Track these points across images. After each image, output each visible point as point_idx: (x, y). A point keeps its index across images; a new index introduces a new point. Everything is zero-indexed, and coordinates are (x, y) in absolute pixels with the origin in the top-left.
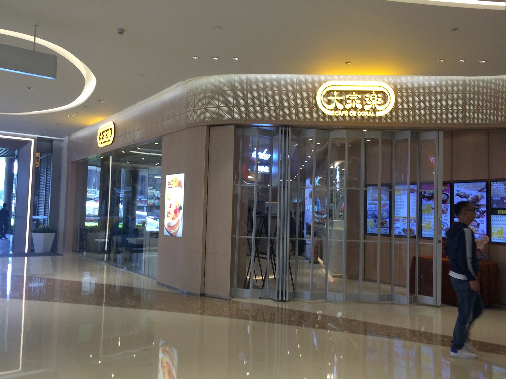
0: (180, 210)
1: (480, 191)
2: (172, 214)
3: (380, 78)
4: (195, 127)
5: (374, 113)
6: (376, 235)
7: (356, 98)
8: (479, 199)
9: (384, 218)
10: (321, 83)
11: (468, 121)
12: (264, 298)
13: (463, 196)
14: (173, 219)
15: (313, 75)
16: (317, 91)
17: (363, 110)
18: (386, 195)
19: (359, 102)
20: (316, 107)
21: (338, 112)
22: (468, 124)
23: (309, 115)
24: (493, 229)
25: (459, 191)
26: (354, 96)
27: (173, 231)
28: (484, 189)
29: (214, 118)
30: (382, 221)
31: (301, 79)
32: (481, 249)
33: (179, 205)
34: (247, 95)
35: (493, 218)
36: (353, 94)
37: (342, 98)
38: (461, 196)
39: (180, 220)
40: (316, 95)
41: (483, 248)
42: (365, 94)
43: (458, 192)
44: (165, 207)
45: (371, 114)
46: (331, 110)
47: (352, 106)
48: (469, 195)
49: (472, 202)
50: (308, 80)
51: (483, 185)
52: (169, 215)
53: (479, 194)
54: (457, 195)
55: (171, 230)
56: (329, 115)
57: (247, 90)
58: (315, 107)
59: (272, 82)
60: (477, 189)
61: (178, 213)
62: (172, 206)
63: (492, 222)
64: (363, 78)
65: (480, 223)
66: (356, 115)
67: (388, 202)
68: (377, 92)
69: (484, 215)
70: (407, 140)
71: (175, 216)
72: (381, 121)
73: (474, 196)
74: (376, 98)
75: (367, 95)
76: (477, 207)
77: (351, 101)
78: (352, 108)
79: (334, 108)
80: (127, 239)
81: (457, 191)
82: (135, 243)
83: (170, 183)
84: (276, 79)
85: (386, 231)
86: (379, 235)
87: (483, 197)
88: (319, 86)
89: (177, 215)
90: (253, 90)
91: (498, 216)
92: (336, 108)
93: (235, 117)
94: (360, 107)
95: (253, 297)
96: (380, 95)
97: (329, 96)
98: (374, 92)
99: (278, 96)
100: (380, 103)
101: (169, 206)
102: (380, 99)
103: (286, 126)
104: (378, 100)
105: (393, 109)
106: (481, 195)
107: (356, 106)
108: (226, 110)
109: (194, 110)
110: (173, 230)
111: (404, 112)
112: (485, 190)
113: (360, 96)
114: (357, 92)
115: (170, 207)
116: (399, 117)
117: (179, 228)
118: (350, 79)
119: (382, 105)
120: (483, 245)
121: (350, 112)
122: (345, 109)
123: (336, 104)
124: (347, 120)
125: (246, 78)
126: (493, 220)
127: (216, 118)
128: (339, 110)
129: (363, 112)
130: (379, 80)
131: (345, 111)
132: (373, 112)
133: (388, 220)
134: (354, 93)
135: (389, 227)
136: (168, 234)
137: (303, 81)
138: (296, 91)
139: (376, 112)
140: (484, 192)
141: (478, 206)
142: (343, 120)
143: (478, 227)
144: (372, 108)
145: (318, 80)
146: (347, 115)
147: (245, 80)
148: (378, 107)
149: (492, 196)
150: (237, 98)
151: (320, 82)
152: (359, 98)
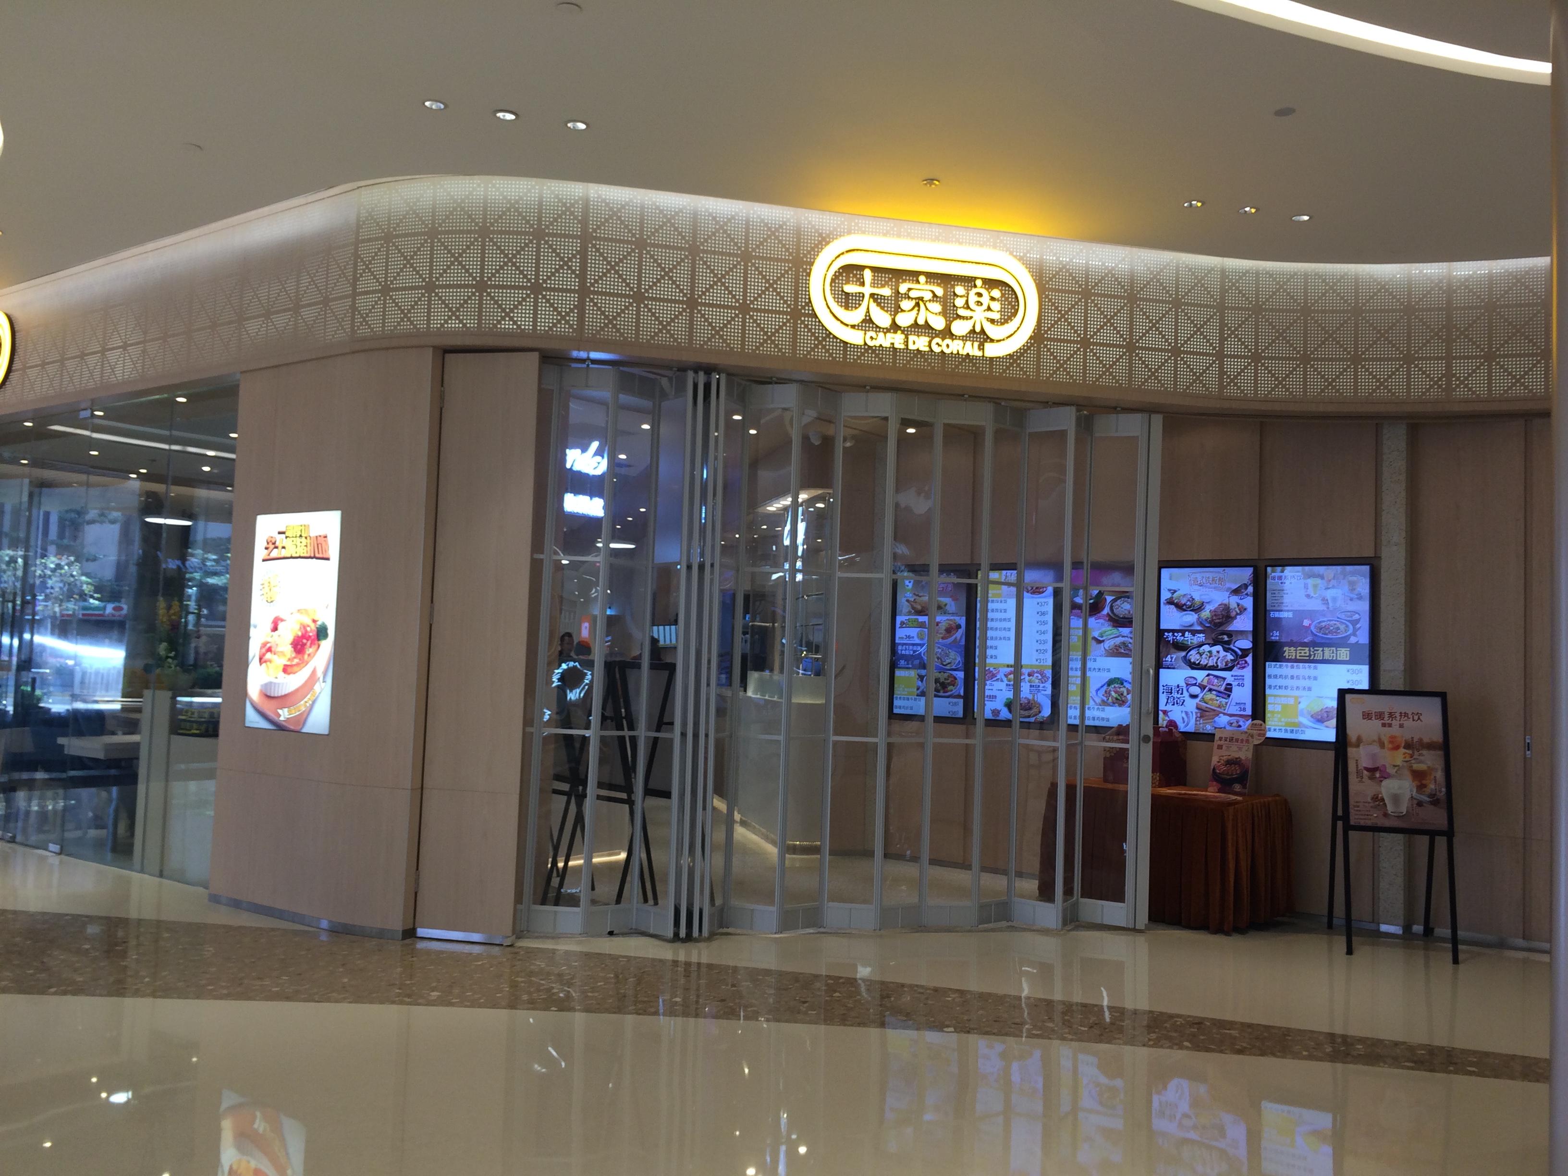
0: (319, 640)
1: (1236, 592)
2: (283, 653)
3: (996, 238)
4: (387, 349)
5: (981, 347)
6: (921, 718)
7: (928, 296)
8: (1233, 614)
9: (948, 667)
10: (823, 241)
11: (1231, 391)
12: (624, 934)
13: (1185, 604)
14: (289, 670)
15: (800, 210)
16: (812, 264)
17: (947, 333)
18: (955, 599)
19: (937, 307)
20: (808, 315)
21: (873, 334)
22: (1230, 399)
23: (784, 338)
24: (1269, 700)
25: (1175, 591)
26: (923, 289)
27: (284, 714)
28: (1246, 586)
29: (465, 325)
30: (942, 676)
31: (762, 221)
32: (1243, 758)
33: (314, 621)
34: (583, 254)
35: (1271, 669)
36: (918, 282)
37: (886, 292)
38: (1180, 607)
39: (320, 674)
40: (809, 275)
41: (1250, 755)
42: (953, 286)
43: (1173, 593)
44: (252, 630)
45: (971, 349)
46: (853, 327)
47: (916, 321)
48: (1203, 604)
49: (1210, 623)
50: (785, 223)
51: (1245, 575)
52: (268, 656)
53: (1233, 602)
54: (1170, 602)
55: (280, 711)
56: (846, 343)
57: (586, 238)
58: (805, 315)
59: (669, 220)
60: (1228, 585)
61: (310, 650)
62: (281, 626)
63: (1268, 682)
64: (947, 233)
65: (1234, 684)
66: (927, 349)
67: (962, 621)
68: (990, 283)
69: (1246, 662)
70: (1063, 434)
71: (296, 661)
72: (997, 371)
73: (1216, 605)
74: (985, 300)
75: (960, 290)
76: (1226, 638)
77: (913, 303)
78: (916, 325)
79: (864, 321)
80: (61, 741)
81: (1169, 590)
82: (101, 756)
83: (272, 544)
84: (681, 211)
85: (955, 707)
86: (930, 720)
87: (1242, 610)
88: (816, 246)
89: (306, 657)
90: (605, 239)
91: (1284, 664)
92: (868, 323)
93: (542, 326)
94: (938, 323)
95: (589, 932)
96: (996, 293)
97: (848, 282)
98: (979, 283)
99: (686, 265)
100: (996, 316)
101: (270, 626)
102: (996, 306)
103: (709, 370)
104: (989, 309)
105: (1031, 338)
106: (1238, 605)
107: (926, 322)
108: (509, 298)
109: (385, 290)
110: (286, 710)
111: (1063, 351)
112: (1250, 589)
113: (940, 292)
114: (932, 277)
115: (275, 629)
116: (1048, 365)
117: (314, 702)
118: (909, 235)
119: (1002, 324)
120: (1251, 747)
121: (912, 338)
122: (895, 327)
123: (868, 309)
124: (901, 361)
125: (580, 198)
126: (1270, 676)
127: (471, 323)
128: (878, 328)
129: (948, 341)
130: (995, 247)
131: (895, 332)
132: (976, 344)
133: (960, 675)
134: (922, 279)
135: (962, 694)
136: (264, 724)
137: (766, 225)
138: (746, 257)
139: (986, 344)
140: (1247, 594)
141: (1230, 634)
142: (888, 361)
143: (1229, 696)
144: (973, 331)
145: (813, 227)
146: (903, 346)
147: (577, 202)
148: (992, 331)
149: (1268, 608)
150: (549, 263)
151: (820, 235)
152: (935, 296)
